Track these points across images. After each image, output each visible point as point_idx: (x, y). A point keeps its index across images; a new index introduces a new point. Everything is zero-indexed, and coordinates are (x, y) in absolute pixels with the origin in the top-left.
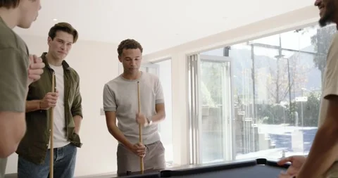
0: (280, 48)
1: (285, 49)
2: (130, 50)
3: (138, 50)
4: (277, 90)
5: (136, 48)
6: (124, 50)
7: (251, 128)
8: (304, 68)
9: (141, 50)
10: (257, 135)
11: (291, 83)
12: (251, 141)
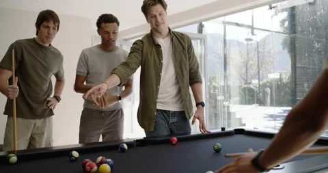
0: (252, 28)
1: (257, 29)
2: (107, 24)
3: (115, 24)
4: (247, 72)
5: (113, 22)
6: (103, 25)
7: (224, 106)
8: (272, 51)
9: (118, 24)
10: (229, 113)
11: (260, 65)
12: (224, 119)
